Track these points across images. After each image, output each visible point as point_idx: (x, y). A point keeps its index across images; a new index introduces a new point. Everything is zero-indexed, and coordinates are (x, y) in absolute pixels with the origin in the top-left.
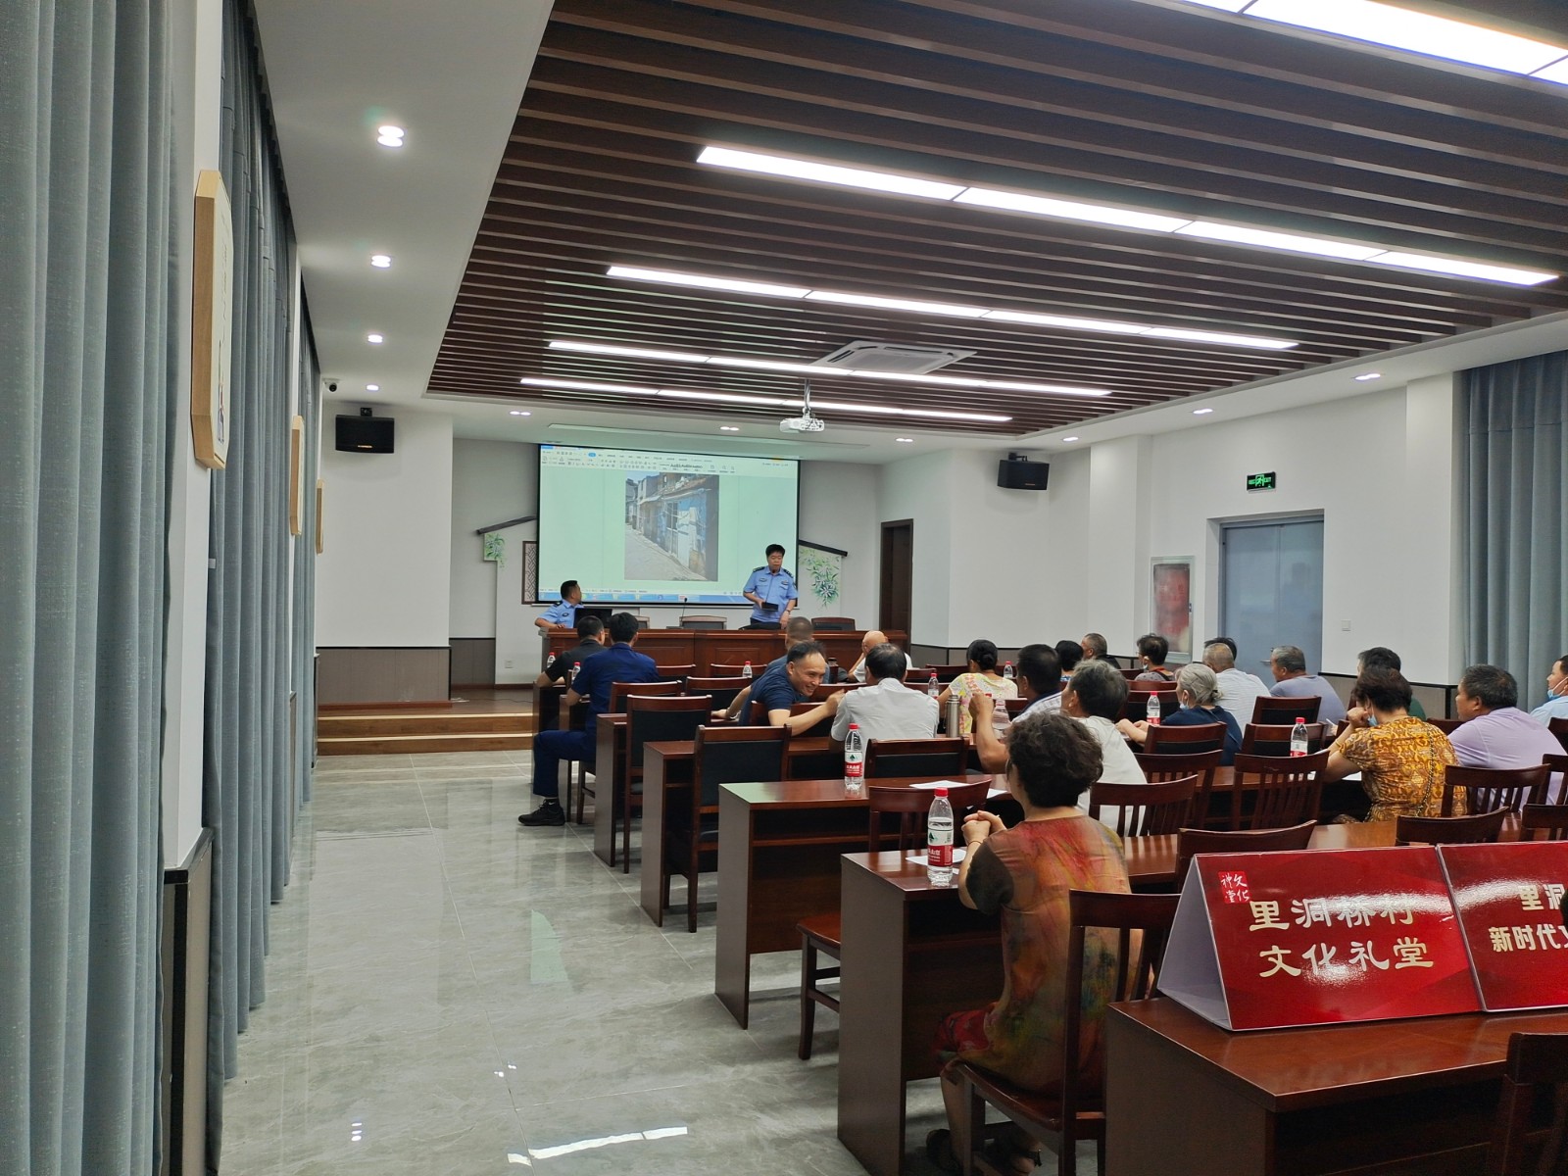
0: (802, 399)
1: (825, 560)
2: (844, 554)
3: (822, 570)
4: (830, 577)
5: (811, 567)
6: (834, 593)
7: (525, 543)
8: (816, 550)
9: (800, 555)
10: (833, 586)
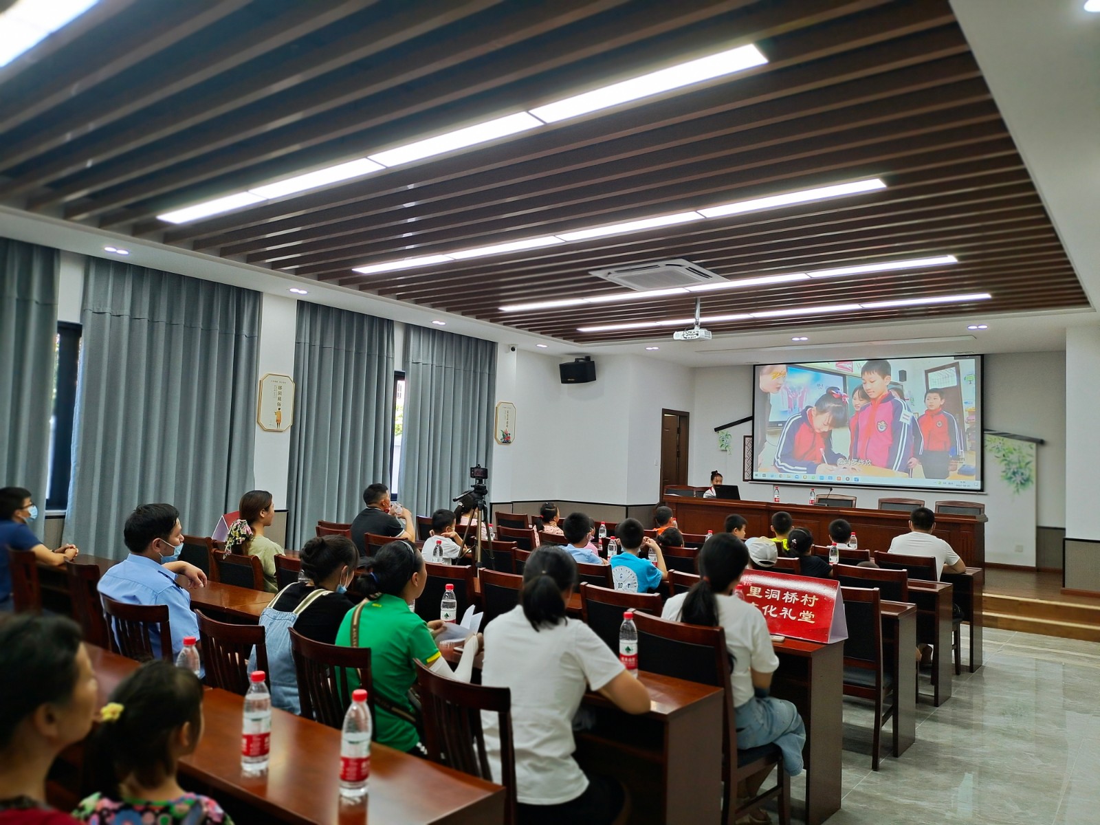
0: (693, 316)
1: (1017, 448)
2: (1041, 443)
3: (1014, 457)
4: (1023, 464)
5: (1000, 454)
6: (1027, 480)
7: (745, 437)
8: (1005, 439)
9: (986, 443)
10: (1027, 473)
